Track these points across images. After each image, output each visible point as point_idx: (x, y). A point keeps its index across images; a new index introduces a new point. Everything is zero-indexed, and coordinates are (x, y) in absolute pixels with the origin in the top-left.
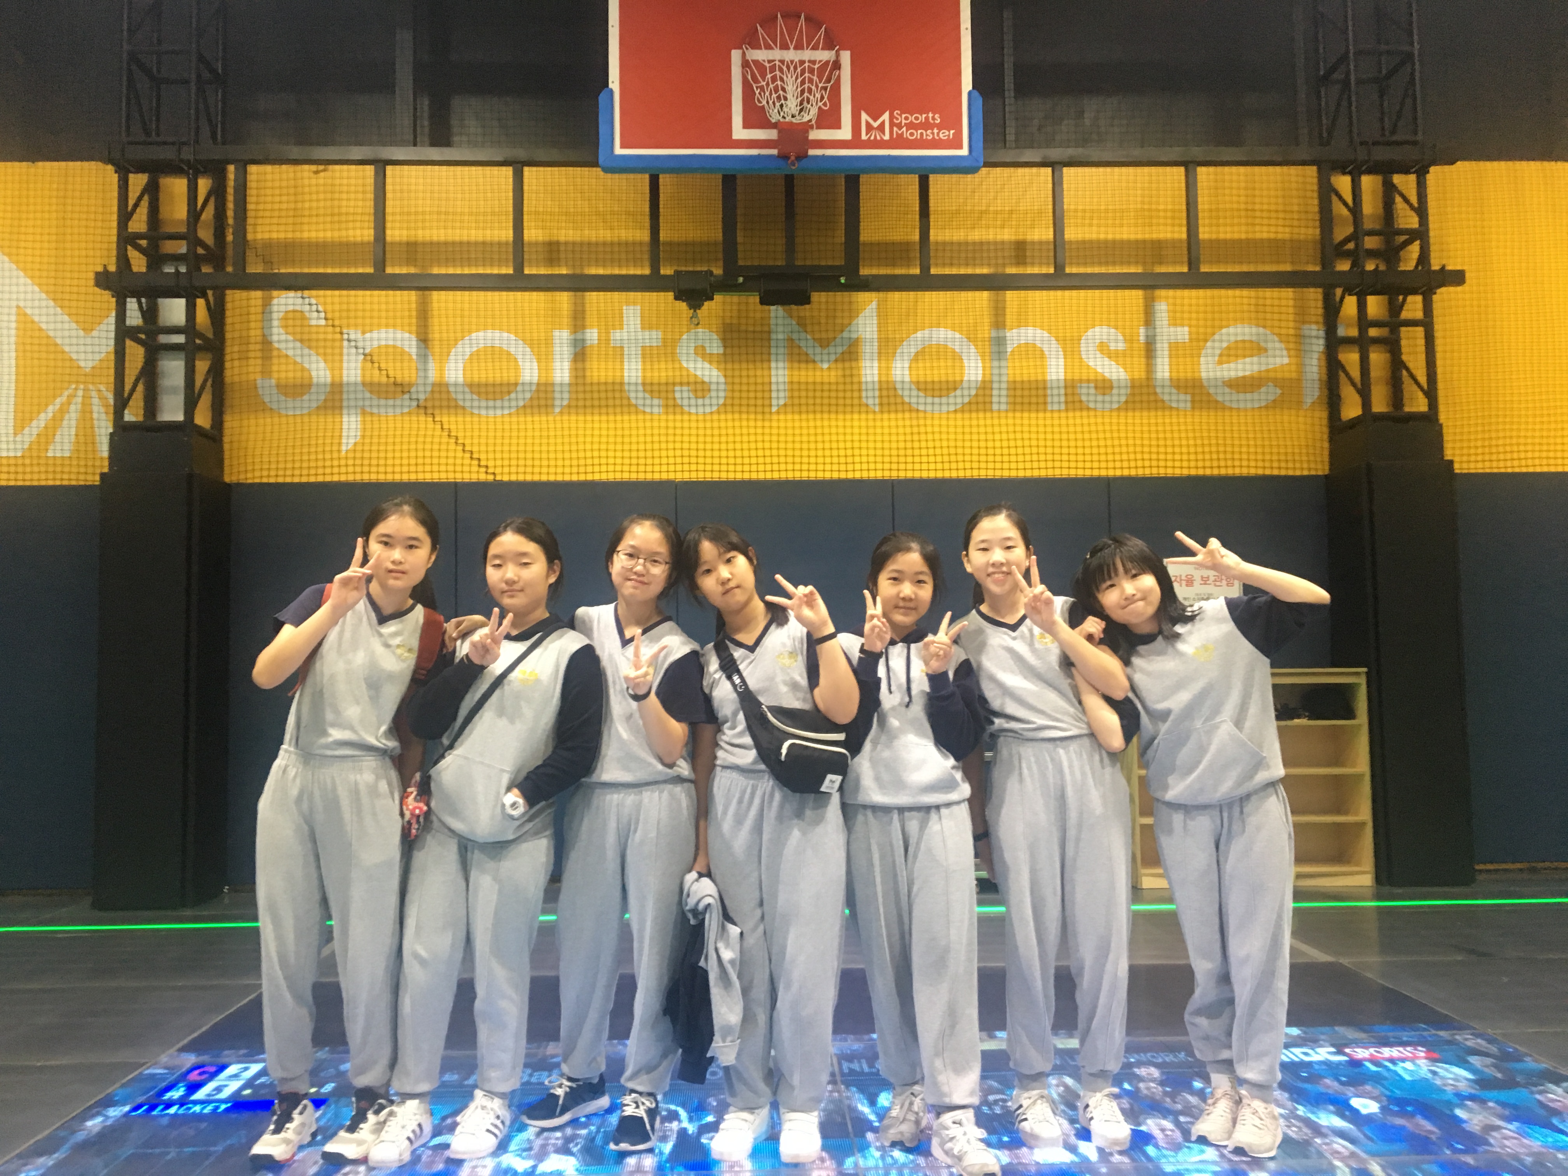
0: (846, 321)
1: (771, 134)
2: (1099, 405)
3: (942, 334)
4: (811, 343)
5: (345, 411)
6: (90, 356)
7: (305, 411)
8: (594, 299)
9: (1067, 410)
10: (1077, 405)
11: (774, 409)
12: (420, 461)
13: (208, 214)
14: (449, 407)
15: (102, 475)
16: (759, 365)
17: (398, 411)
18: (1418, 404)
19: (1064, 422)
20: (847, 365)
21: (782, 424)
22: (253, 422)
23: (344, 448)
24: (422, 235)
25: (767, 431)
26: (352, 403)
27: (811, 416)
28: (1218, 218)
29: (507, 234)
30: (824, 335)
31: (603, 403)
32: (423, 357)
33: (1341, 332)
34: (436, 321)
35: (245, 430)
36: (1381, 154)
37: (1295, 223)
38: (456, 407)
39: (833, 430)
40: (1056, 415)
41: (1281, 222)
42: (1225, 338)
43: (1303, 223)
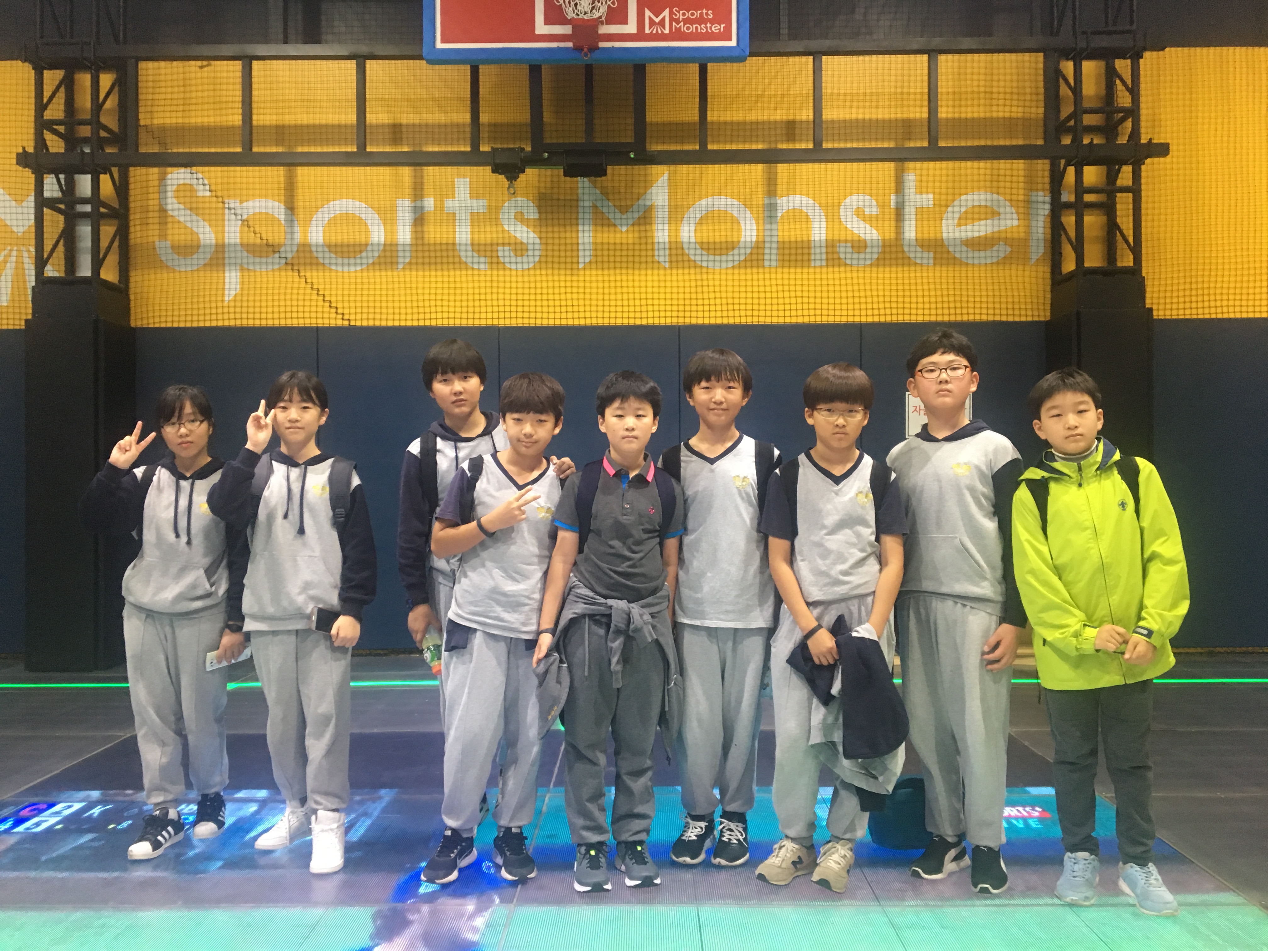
0: (642, 191)
1: (565, 30)
2: (855, 262)
3: (723, 202)
4: (612, 209)
5: (227, 268)
7: (195, 268)
8: (430, 172)
9: (827, 266)
10: (836, 262)
11: (581, 266)
12: (288, 309)
13: (111, 103)
14: (311, 264)
15: (27, 321)
16: (568, 228)
17: (270, 267)
18: (1126, 260)
19: (824, 276)
20: (643, 228)
21: (588, 279)
22: (152, 276)
23: (226, 298)
24: (289, 119)
25: (575, 284)
26: (233, 261)
27: (612, 272)
28: (961, 99)
29: (352, 118)
30: (623, 203)
31: (439, 260)
32: (290, 222)
33: (1064, 198)
34: (300, 191)
35: (146, 283)
36: (1103, 42)
37: (1027, 104)
38: (318, 264)
39: (631, 284)
40: (818, 270)
41: (1015, 103)
42: (963, 203)
43: (1034, 104)
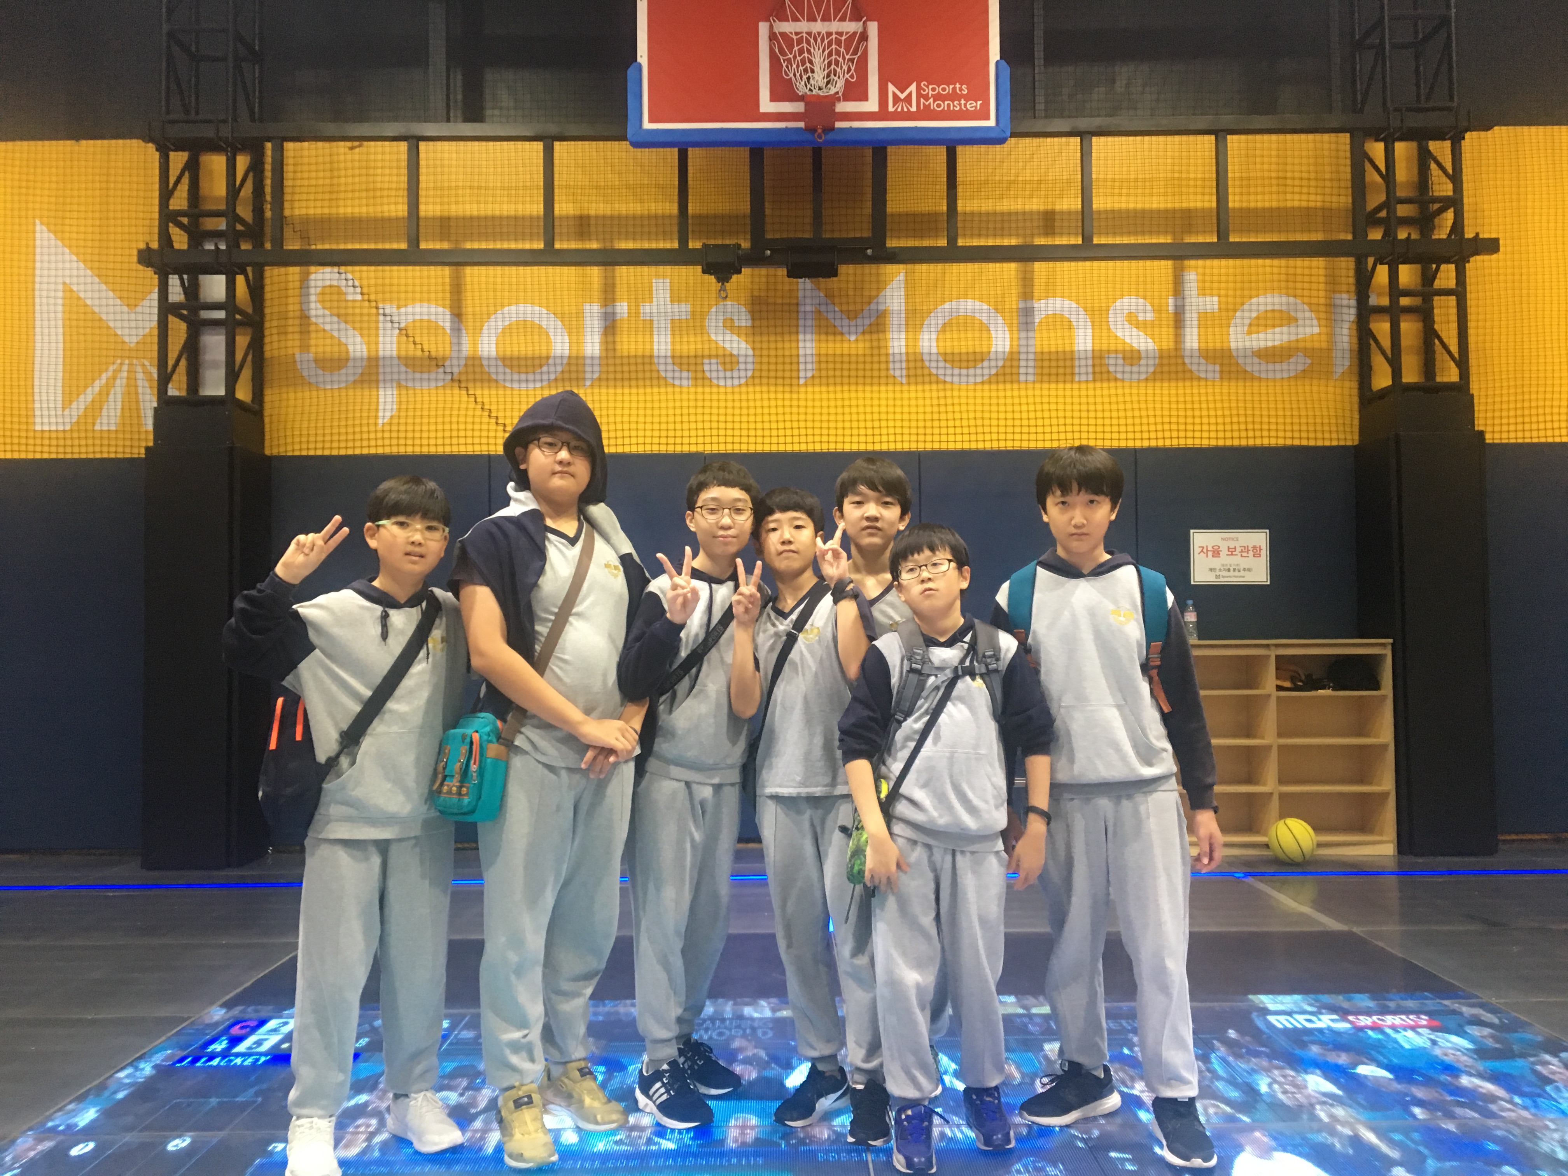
0: (874, 293)
1: (797, 107)
2: (1127, 376)
3: (969, 305)
4: (838, 315)
5: (381, 385)
6: (134, 332)
7: (343, 385)
8: (624, 273)
9: (1094, 380)
10: (1105, 376)
11: (802, 381)
12: (455, 434)
13: (247, 191)
14: (482, 381)
15: (147, 449)
16: (787, 337)
17: (433, 384)
18: (1449, 374)
19: (1091, 393)
20: (875, 336)
21: (810, 396)
22: (292, 395)
23: (380, 421)
24: (456, 210)
25: (795, 403)
26: (388, 377)
27: (839, 388)
28: (1249, 186)
29: (537, 208)
30: (851, 308)
31: (633, 375)
32: (457, 330)
33: (1373, 301)
34: (469, 294)
35: (284, 404)
36: (1415, 121)
37: (1328, 191)
38: (489, 381)
39: (861, 402)
40: (1083, 386)
41: (1312, 190)
42: (1254, 307)
43: (1335, 191)
